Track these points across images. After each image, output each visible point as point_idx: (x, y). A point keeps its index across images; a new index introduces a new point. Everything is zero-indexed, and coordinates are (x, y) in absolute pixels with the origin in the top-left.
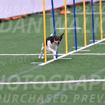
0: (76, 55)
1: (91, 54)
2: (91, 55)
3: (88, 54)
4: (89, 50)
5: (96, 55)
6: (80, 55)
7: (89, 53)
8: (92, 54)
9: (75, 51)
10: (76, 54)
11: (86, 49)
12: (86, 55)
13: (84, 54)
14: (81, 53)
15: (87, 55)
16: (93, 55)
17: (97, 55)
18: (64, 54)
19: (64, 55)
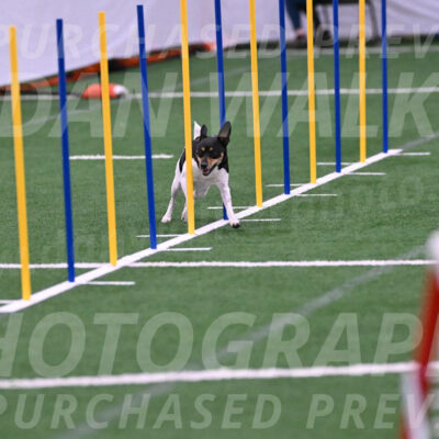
0: (151, 268)
1: (214, 264)
2: (214, 268)
3: (205, 264)
4: (208, 249)
5: (234, 267)
6: (171, 267)
7: (207, 260)
8: (220, 264)
9: (149, 252)
10: (155, 264)
11: (195, 242)
12: (195, 268)
13: (185, 264)
14: (175, 261)
15: (200, 268)
16: (223, 268)
17: (240, 268)
18: (101, 262)
19: (104, 269)
